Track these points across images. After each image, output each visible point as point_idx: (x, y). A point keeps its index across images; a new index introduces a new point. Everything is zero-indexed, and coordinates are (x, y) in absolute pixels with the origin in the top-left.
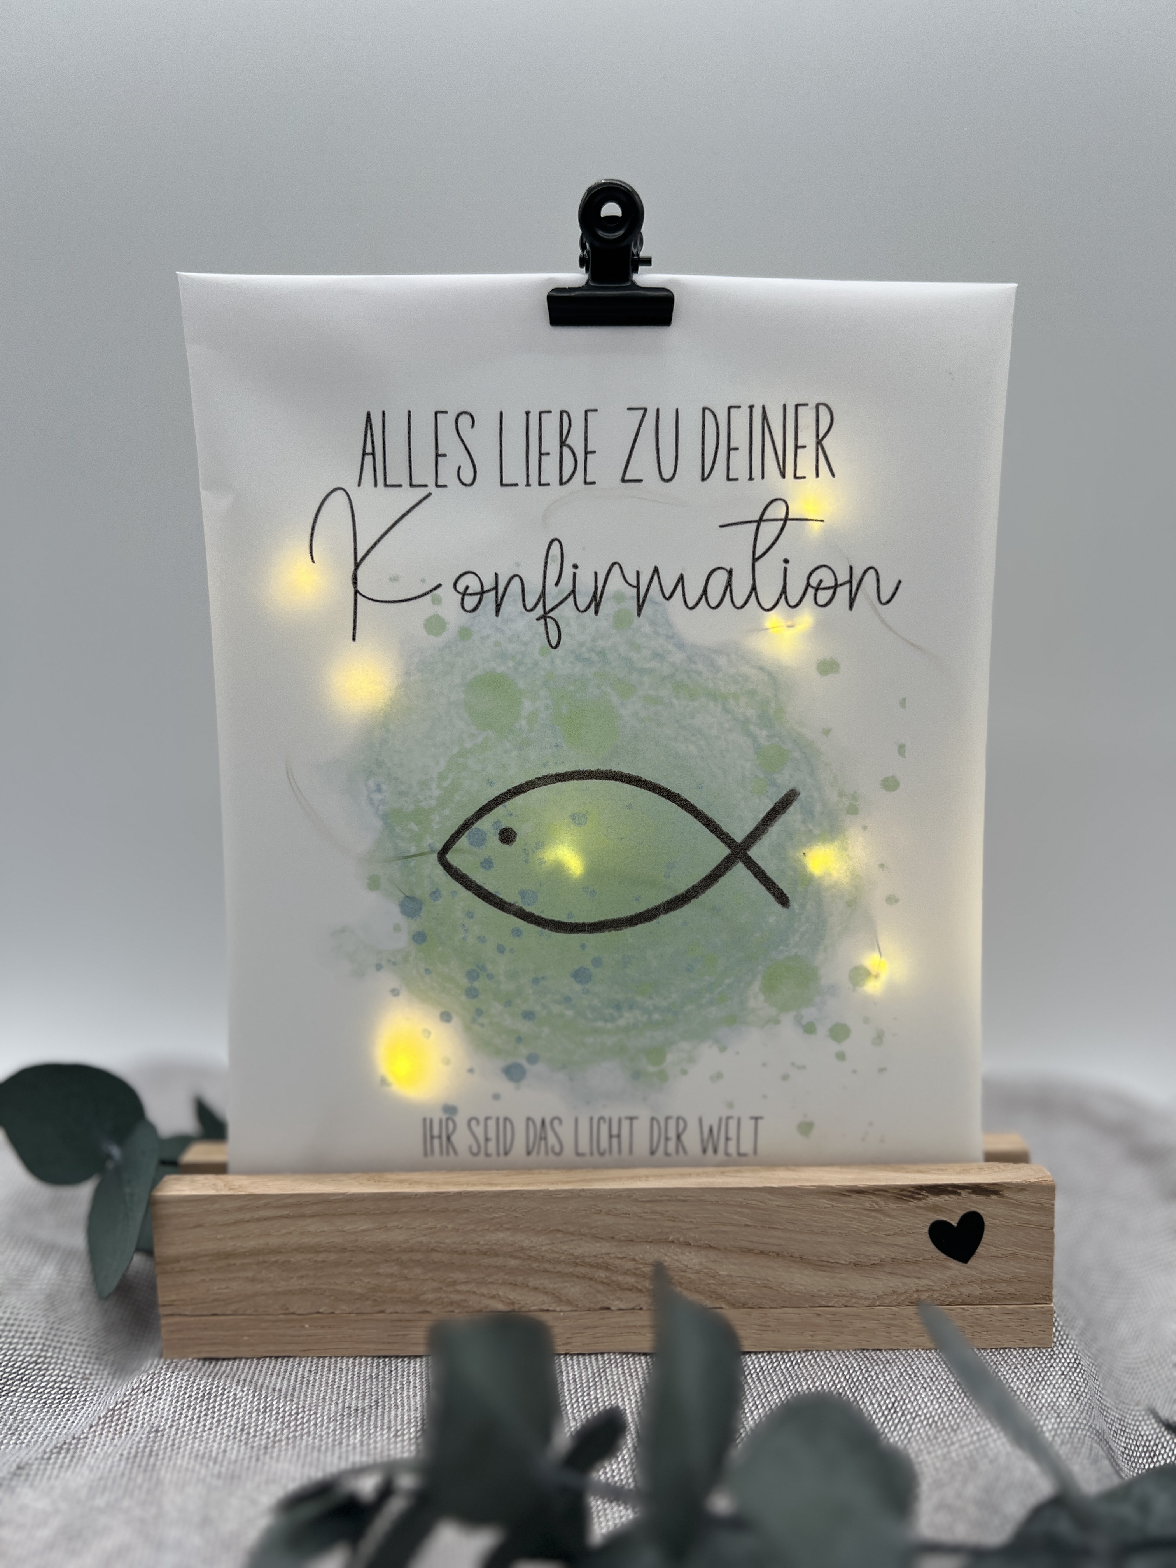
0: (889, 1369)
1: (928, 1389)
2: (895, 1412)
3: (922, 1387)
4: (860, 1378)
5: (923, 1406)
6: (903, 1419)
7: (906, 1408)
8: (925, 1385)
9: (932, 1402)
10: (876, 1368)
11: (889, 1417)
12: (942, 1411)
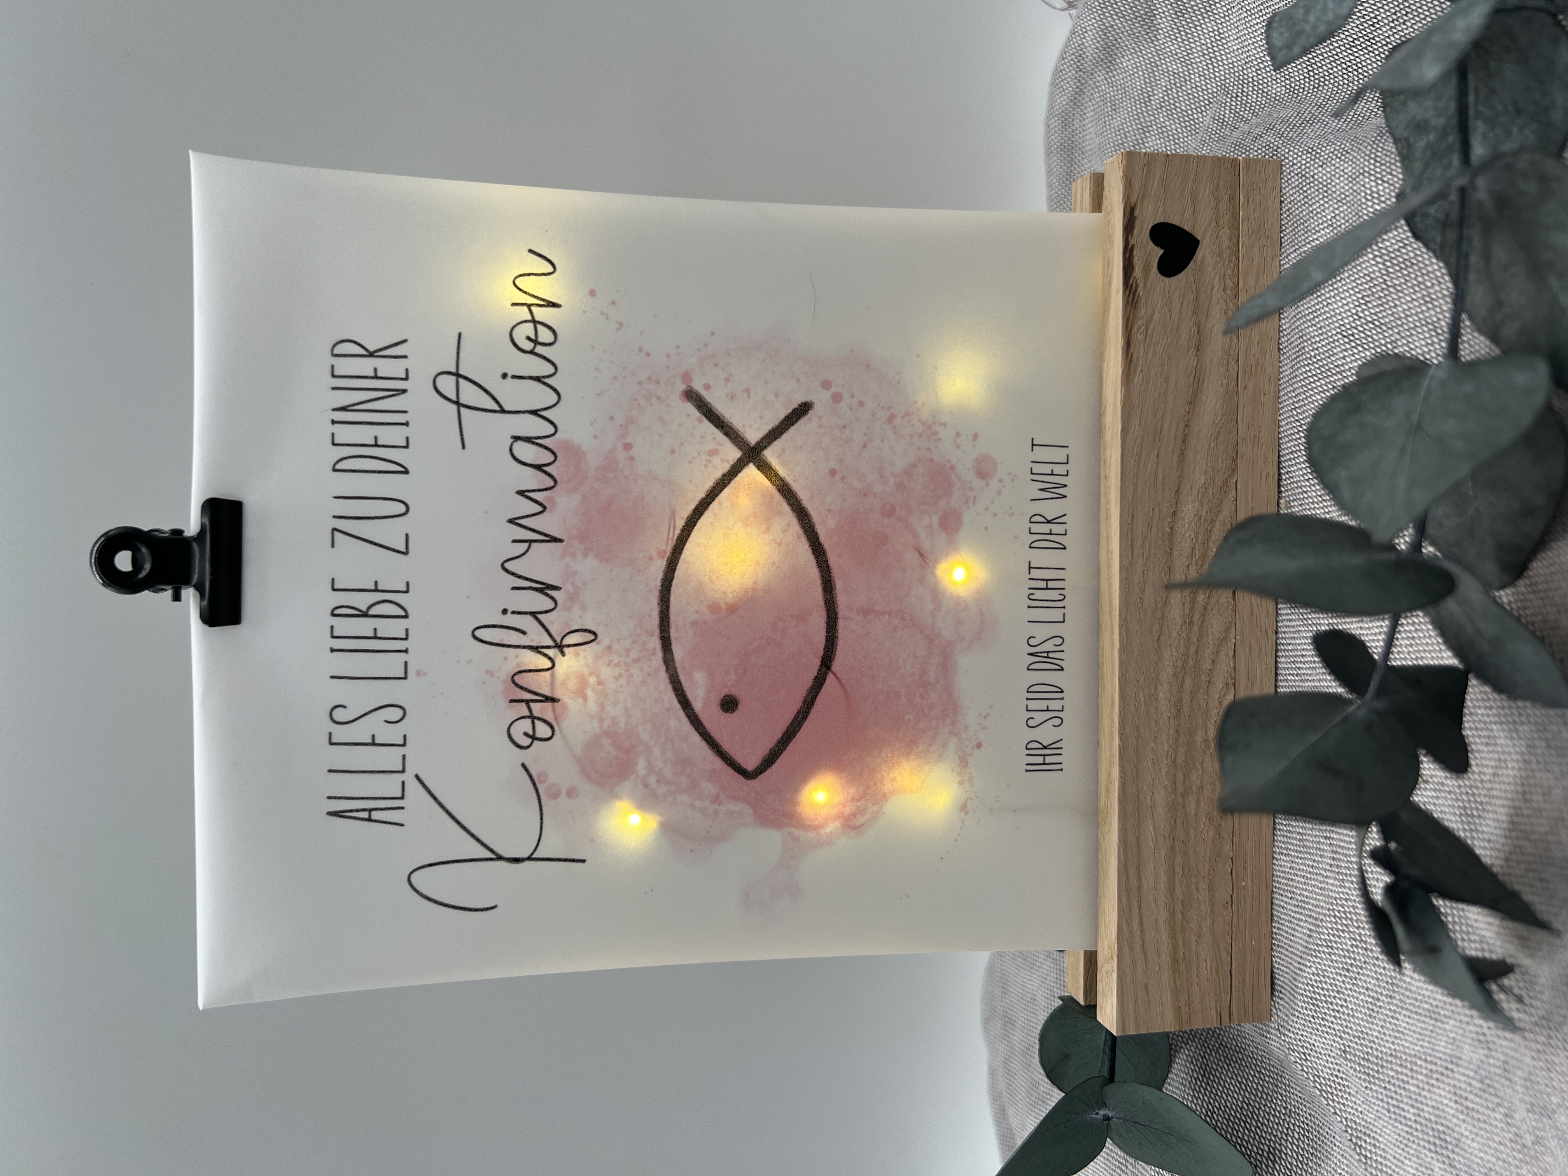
0: (1309, 336)
1: (1329, 301)
2: (1353, 335)
3: (1326, 306)
4: (1317, 366)
5: (1347, 308)
6: (1361, 329)
7: (1349, 324)
8: (1325, 304)
9: (1342, 298)
10: (1307, 350)
11: (1358, 342)
12: (1352, 289)
